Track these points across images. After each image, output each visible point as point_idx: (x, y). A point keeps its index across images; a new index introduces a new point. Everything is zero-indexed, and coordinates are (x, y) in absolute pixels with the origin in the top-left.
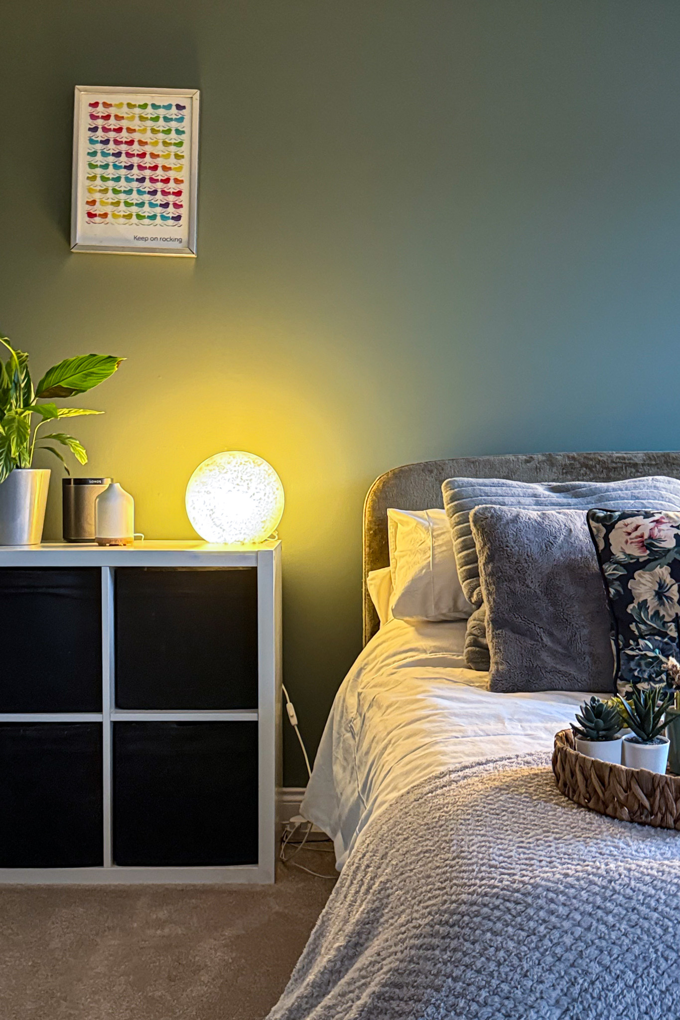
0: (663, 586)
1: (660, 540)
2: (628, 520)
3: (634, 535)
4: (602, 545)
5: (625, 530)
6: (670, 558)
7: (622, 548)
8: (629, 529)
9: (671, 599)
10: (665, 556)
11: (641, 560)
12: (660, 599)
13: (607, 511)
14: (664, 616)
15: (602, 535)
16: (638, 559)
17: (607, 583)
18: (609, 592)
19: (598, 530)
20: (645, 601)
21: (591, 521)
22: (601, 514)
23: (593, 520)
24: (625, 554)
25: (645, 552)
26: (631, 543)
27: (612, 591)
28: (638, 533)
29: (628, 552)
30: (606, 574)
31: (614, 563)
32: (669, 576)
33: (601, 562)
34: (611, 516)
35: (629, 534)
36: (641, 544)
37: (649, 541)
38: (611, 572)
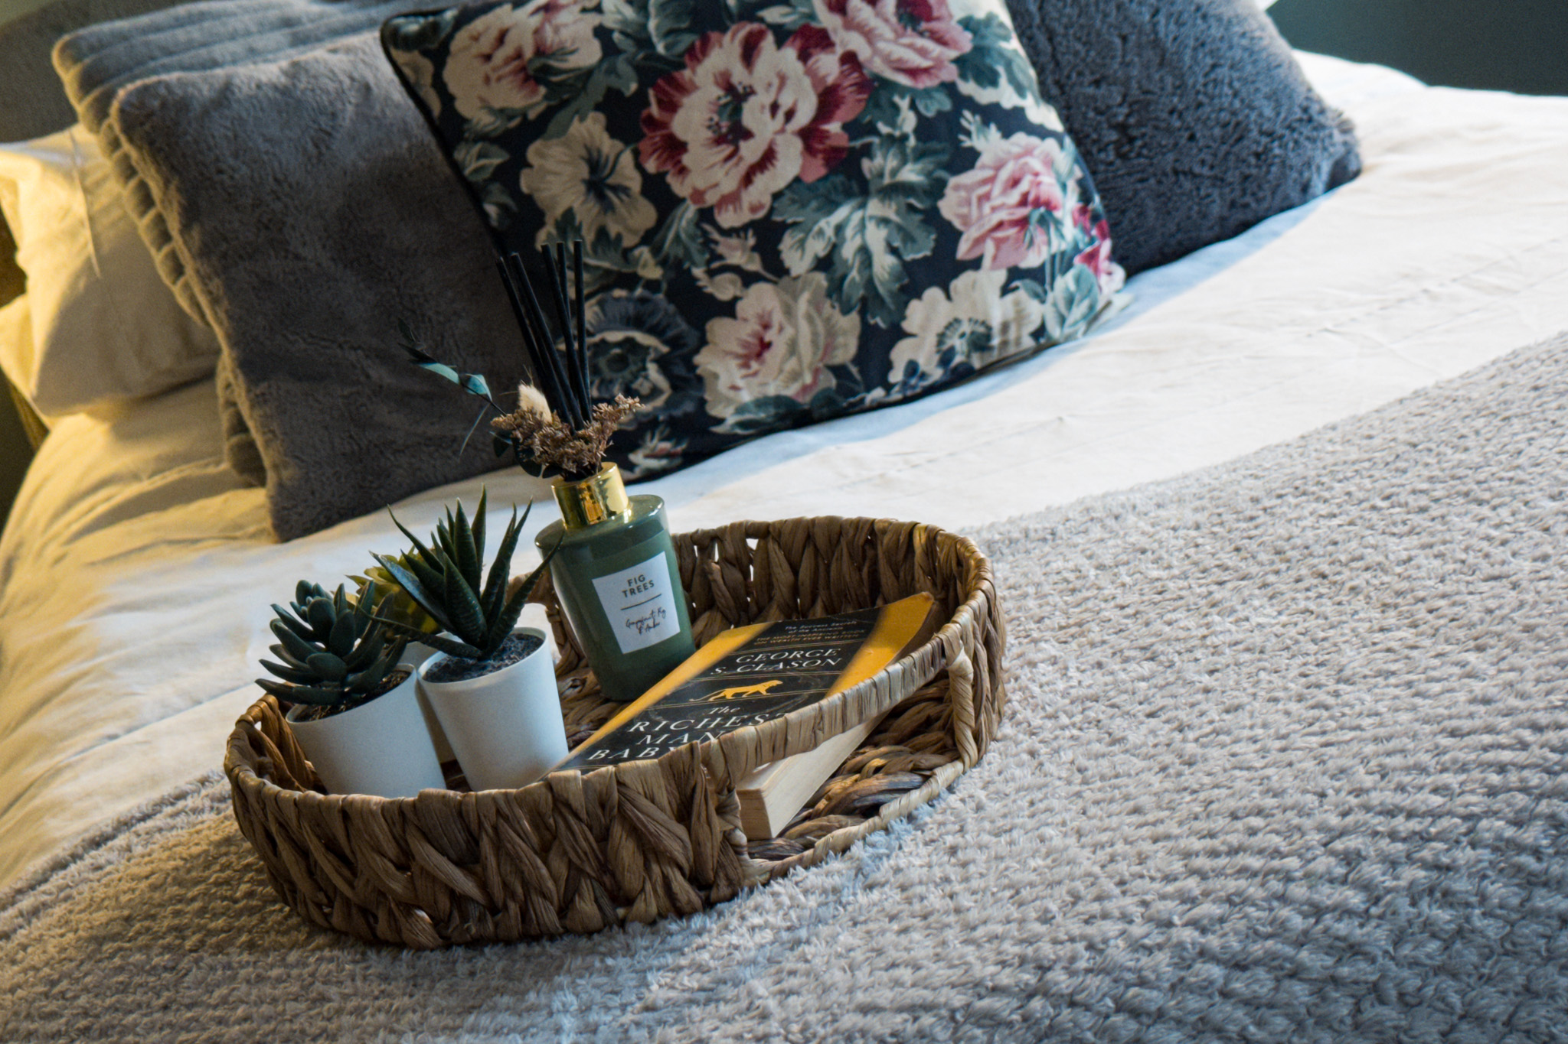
0: (598, 162)
1: (563, 52)
2: (479, 24)
3: (500, 56)
4: (436, 106)
5: (474, 50)
6: (596, 91)
7: (482, 99)
8: (485, 45)
9: (625, 190)
10: (584, 88)
11: (532, 115)
12: (601, 197)
13: (425, 14)
14: (619, 237)
15: (427, 79)
16: (525, 116)
17: (475, 193)
18: (485, 215)
19: (416, 69)
20: (569, 214)
21: (394, 52)
22: (413, 27)
23: (396, 46)
24: (491, 110)
25: (534, 92)
26: (499, 79)
27: (491, 210)
28: (507, 50)
29: (498, 104)
30: (467, 172)
31: (475, 141)
32: (605, 136)
33: (447, 147)
34: (435, 27)
35: (488, 58)
36: (521, 76)
37: (538, 63)
38: (473, 166)
